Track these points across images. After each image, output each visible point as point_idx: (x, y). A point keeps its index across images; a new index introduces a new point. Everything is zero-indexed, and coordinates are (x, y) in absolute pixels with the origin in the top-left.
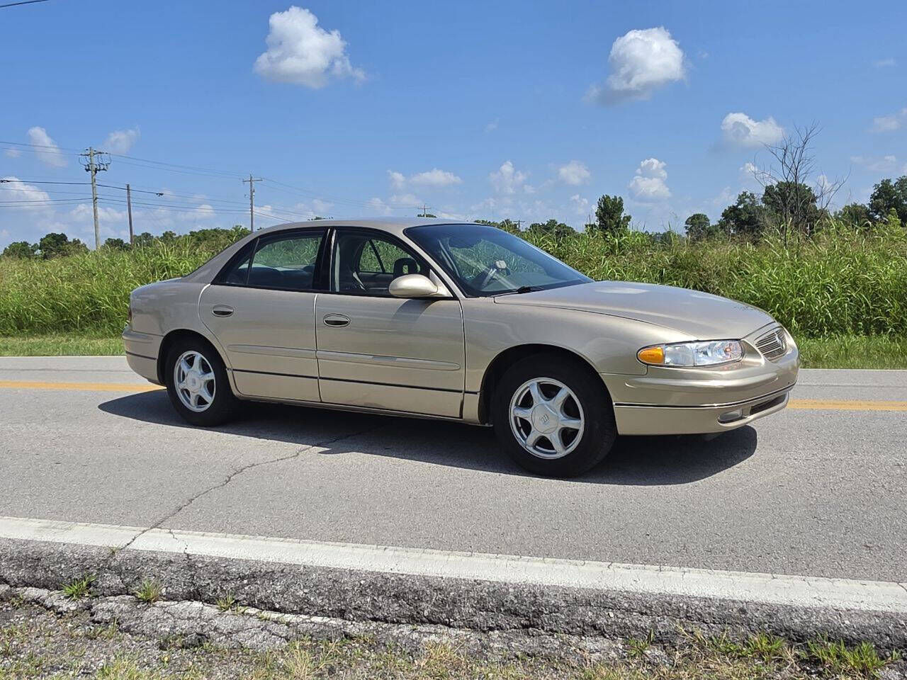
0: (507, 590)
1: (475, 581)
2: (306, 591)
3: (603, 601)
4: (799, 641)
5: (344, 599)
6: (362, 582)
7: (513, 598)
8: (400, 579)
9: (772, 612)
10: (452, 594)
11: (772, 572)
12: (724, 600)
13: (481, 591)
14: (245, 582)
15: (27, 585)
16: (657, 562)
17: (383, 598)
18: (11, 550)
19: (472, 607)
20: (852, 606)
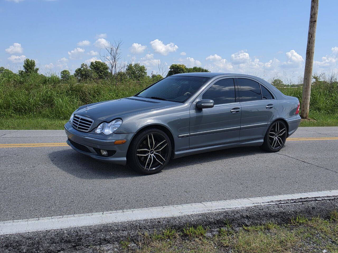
0: (64, 232)
1: (46, 231)
3: (106, 229)
4: (179, 229)
7: (67, 235)
8: (6, 237)
9: (168, 220)
10: (36, 239)
11: (162, 206)
12: (151, 219)
13: (51, 235)
16: (120, 209)
19: (48, 243)
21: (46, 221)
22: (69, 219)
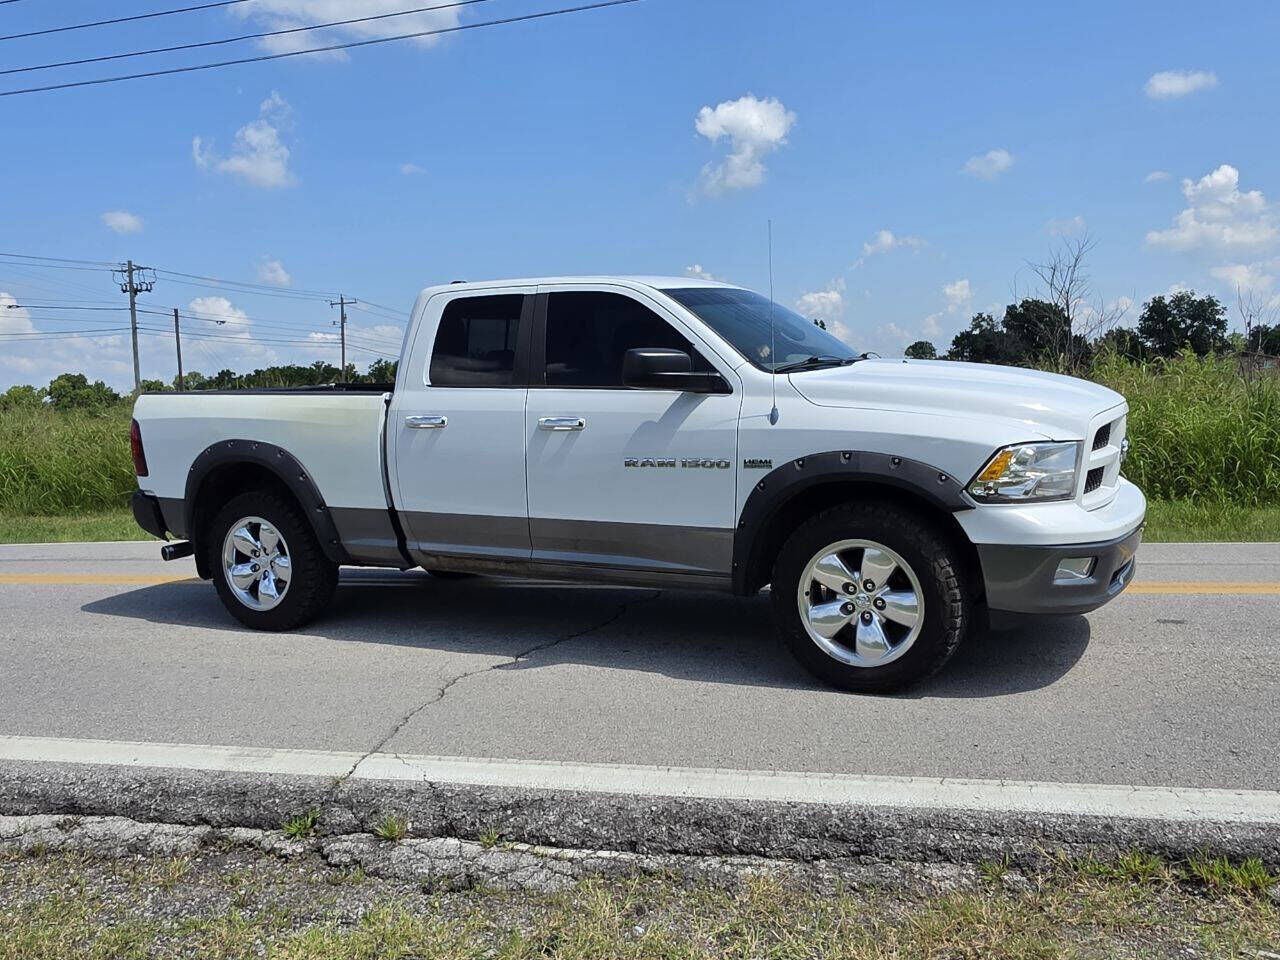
0: (830, 812)
1: (788, 803)
2: (586, 821)
3: (944, 822)
4: (1175, 859)
5: (634, 829)
6: (654, 808)
7: (838, 822)
8: (699, 804)
9: (1141, 828)
10: (764, 818)
11: (1133, 783)
12: (1084, 816)
13: (799, 815)
14: (509, 812)
15: (234, 825)
16: (995, 777)
17: (681, 826)
18: (207, 783)
19: (791, 833)
20: (1232, 819)
21: (791, 781)
22: (847, 782)
